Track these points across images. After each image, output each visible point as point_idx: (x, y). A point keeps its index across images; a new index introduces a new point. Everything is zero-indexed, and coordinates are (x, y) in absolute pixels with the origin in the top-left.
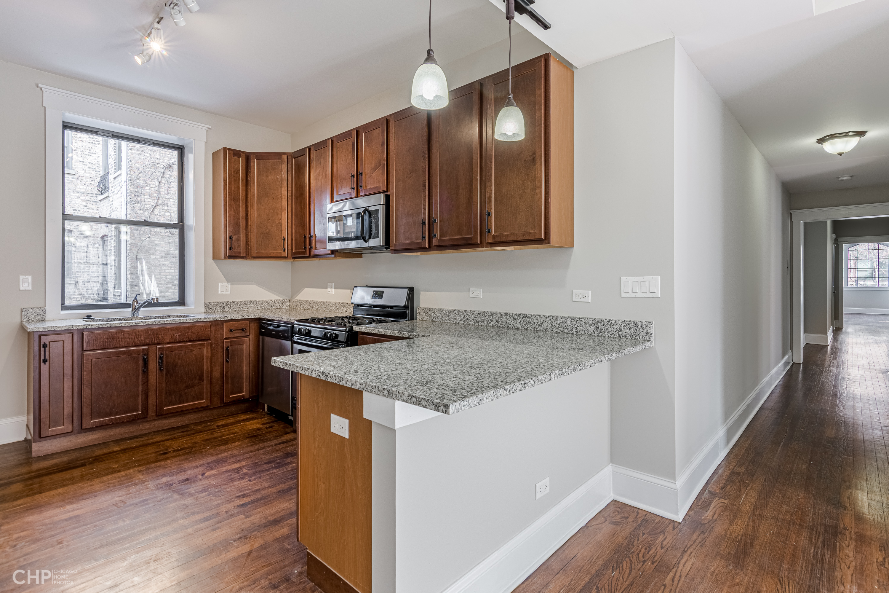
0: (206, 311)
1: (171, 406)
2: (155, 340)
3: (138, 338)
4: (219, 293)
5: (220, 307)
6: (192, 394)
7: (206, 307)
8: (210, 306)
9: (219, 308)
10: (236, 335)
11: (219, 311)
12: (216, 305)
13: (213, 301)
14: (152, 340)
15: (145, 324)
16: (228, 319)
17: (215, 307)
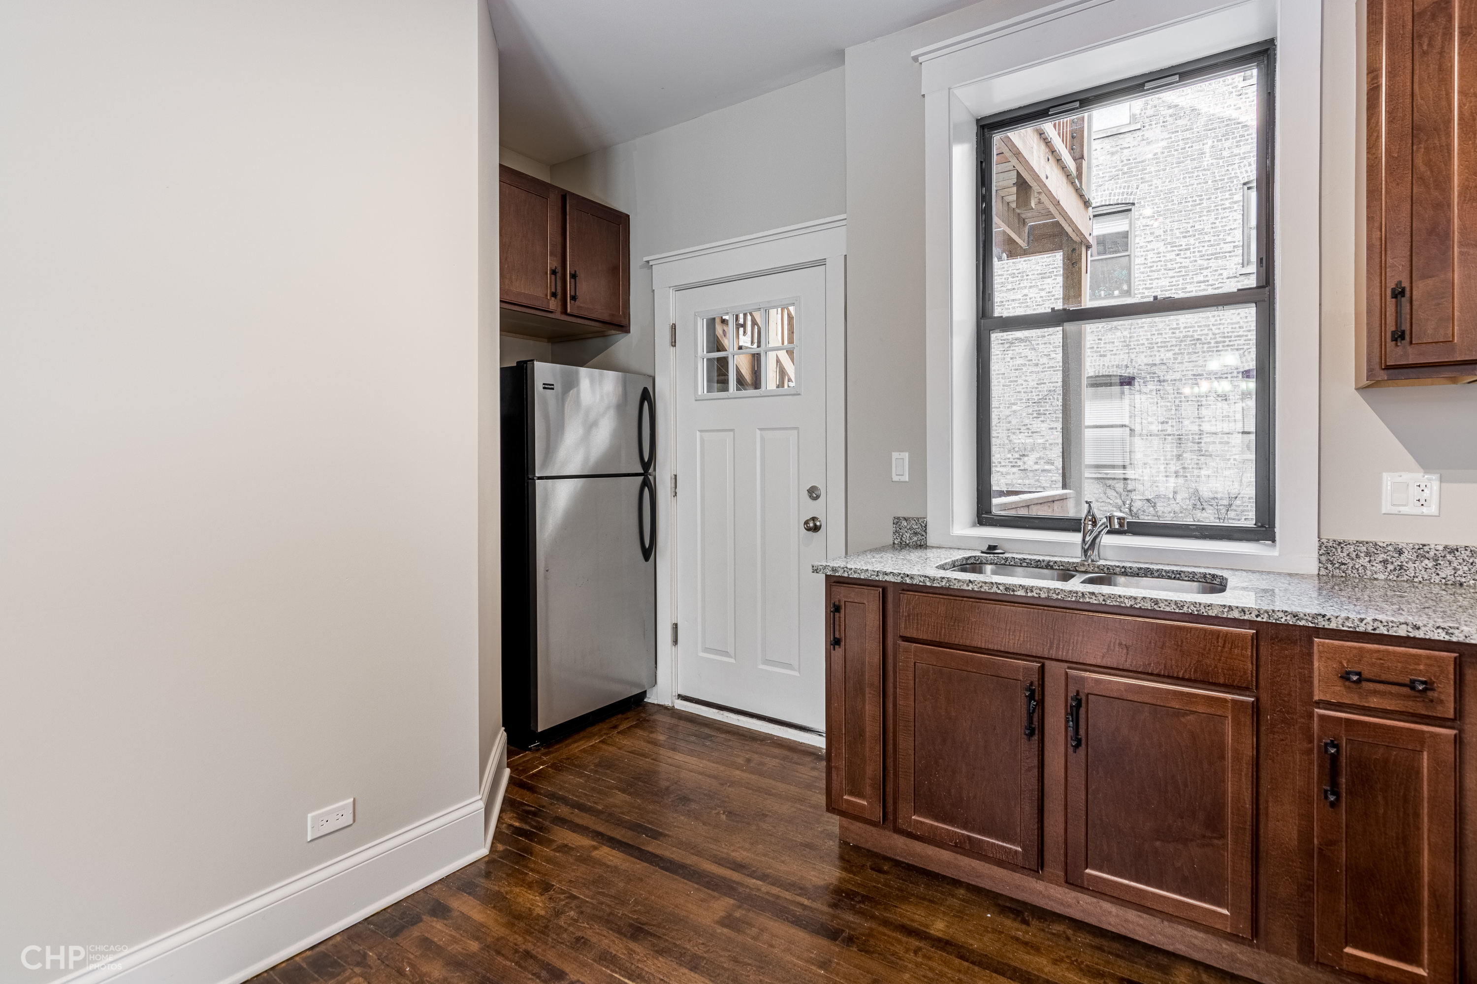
0: (1323, 572)
1: (1108, 874)
2: (1058, 648)
3: (1014, 631)
4: (1386, 507)
5: (1385, 562)
6: (1178, 865)
7: (1323, 558)
8: (1341, 556)
9: (1380, 566)
10: (1374, 702)
11: (1381, 576)
12: (1368, 554)
13: (1353, 538)
14: (1051, 647)
15: (1030, 594)
16: (1333, 626)
17: (1364, 561)
